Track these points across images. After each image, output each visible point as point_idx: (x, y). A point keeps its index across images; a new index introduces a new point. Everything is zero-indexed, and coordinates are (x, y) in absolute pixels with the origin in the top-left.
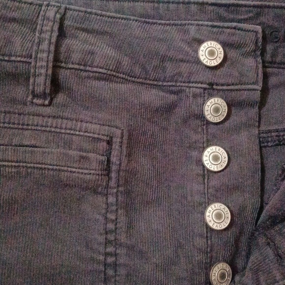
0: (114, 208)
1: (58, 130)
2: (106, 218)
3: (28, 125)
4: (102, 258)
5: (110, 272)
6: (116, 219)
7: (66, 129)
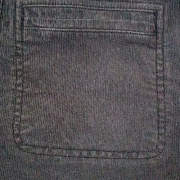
0: (161, 56)
1: (122, 9)
2: (156, 63)
3: (102, 7)
4: (155, 87)
5: (161, 96)
6: (163, 63)
7: (126, 8)
